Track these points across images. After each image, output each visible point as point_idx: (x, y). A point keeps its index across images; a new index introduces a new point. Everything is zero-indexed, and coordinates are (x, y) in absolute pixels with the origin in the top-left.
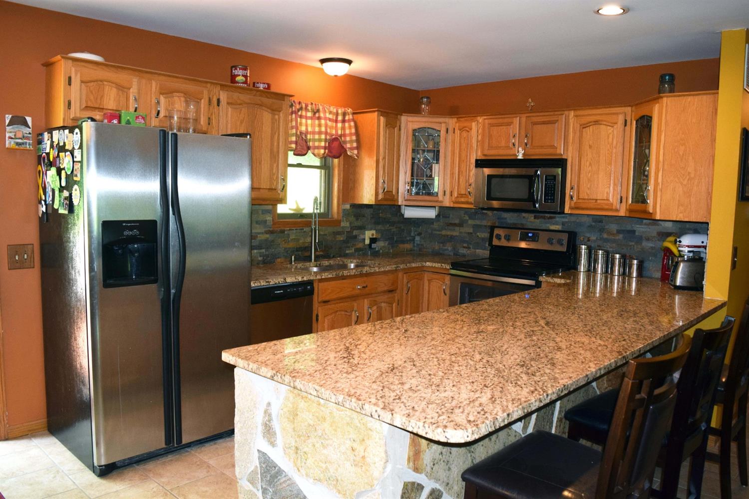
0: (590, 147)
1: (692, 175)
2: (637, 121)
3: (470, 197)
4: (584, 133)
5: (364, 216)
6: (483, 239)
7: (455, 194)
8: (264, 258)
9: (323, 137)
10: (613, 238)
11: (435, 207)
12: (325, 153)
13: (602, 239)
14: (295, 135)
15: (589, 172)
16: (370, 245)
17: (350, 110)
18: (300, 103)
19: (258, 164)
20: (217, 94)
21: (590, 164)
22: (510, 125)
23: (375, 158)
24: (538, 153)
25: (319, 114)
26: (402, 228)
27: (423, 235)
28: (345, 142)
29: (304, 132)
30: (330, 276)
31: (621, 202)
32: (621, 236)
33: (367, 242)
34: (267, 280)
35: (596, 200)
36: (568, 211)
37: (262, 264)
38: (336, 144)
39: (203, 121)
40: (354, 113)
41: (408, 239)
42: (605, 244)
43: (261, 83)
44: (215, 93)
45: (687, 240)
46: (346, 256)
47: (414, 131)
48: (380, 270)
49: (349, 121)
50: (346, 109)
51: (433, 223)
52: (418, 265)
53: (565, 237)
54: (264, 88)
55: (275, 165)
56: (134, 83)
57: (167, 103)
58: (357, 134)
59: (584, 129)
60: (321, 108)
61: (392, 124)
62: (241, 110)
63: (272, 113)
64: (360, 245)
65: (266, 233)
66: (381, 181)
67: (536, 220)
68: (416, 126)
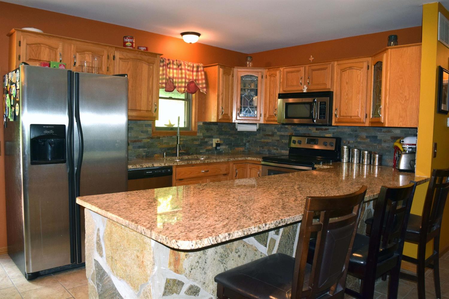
0: (347, 83)
1: (407, 98)
2: (375, 66)
3: (276, 117)
4: (343, 75)
5: (212, 130)
6: (285, 144)
7: (267, 116)
8: (146, 154)
9: (184, 80)
10: (364, 141)
11: (256, 124)
12: (185, 90)
13: (357, 142)
14: (165, 79)
15: (346, 99)
16: (216, 148)
17: (201, 65)
18: (169, 60)
19: (139, 95)
20: (113, 52)
21: (347, 94)
22: (299, 72)
23: (217, 94)
24: (316, 88)
25: (181, 67)
26: (237, 137)
27: (250, 143)
28: (199, 84)
29: (172, 77)
30: (183, 164)
31: (366, 117)
32: (368, 140)
33: (214, 146)
34: (141, 165)
35: (351, 116)
36: (334, 124)
37: (145, 157)
38: (192, 85)
39: (104, 69)
40: (204, 67)
41: (242, 144)
42: (359, 145)
43: (142, 47)
44: (112, 52)
45: (408, 141)
46: (200, 154)
47: (242, 77)
48: (217, 161)
49: (201, 71)
50: (199, 64)
51: (256, 135)
52: (242, 159)
53: (334, 141)
54: (144, 50)
55: (150, 96)
56: (60, 45)
57: (81, 57)
58: (206, 78)
59: (343, 72)
60: (182, 63)
61: (227, 73)
62: (128, 62)
63: (148, 65)
64: (210, 147)
65: (148, 138)
66: (220, 108)
67: (317, 131)
68: (243, 74)
